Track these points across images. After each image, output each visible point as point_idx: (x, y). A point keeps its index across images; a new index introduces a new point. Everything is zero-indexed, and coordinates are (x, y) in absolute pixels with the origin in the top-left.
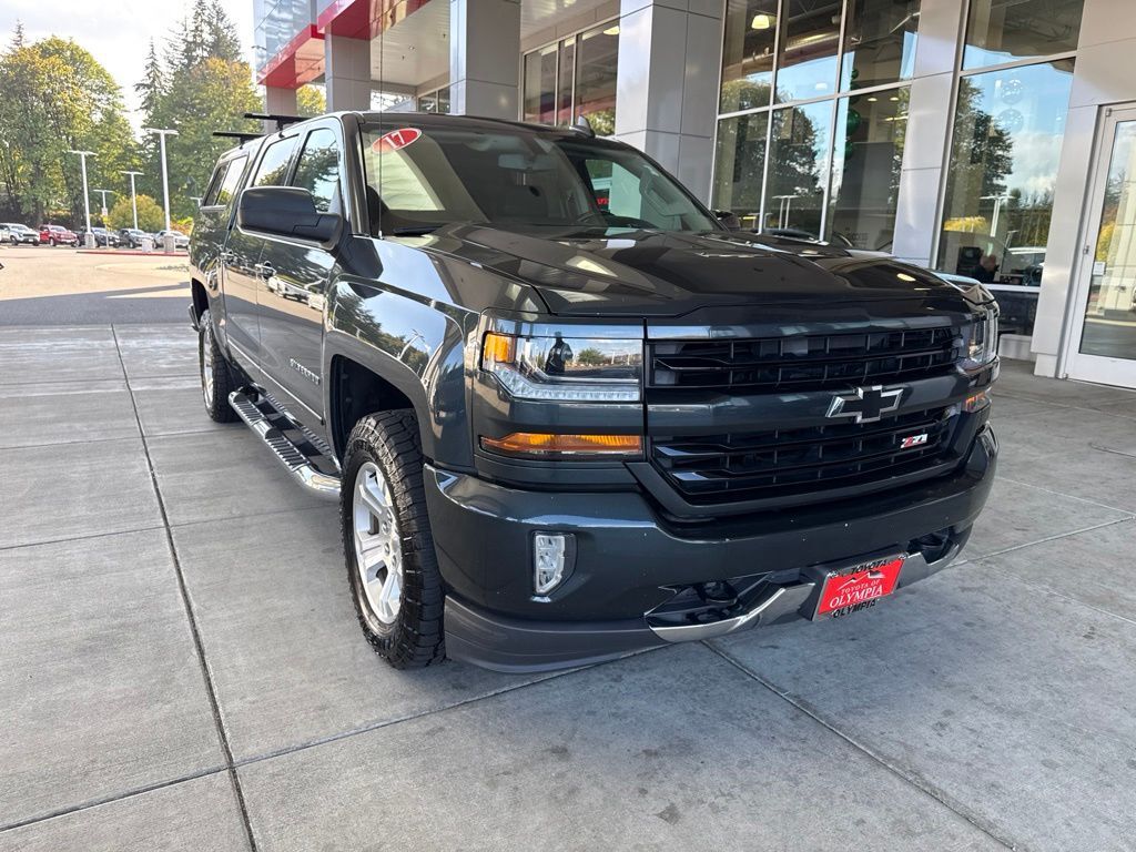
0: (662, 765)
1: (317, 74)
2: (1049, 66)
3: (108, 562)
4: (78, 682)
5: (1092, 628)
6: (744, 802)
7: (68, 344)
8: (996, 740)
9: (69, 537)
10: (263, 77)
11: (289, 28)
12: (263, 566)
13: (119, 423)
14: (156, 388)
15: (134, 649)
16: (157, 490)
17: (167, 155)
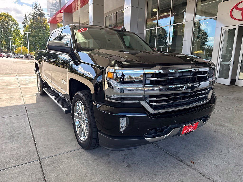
0: (128, 157)
1: (61, 20)
2: (213, 19)
3: (14, 121)
4: (8, 145)
5: (216, 130)
6: (144, 163)
7: (7, 78)
8: (194, 151)
9: (6, 116)
10: (49, 21)
11: (55, 11)
12: (48, 122)
13: (17, 94)
14: (26, 87)
15: (20, 138)
16: (25, 107)
17: (29, 38)
